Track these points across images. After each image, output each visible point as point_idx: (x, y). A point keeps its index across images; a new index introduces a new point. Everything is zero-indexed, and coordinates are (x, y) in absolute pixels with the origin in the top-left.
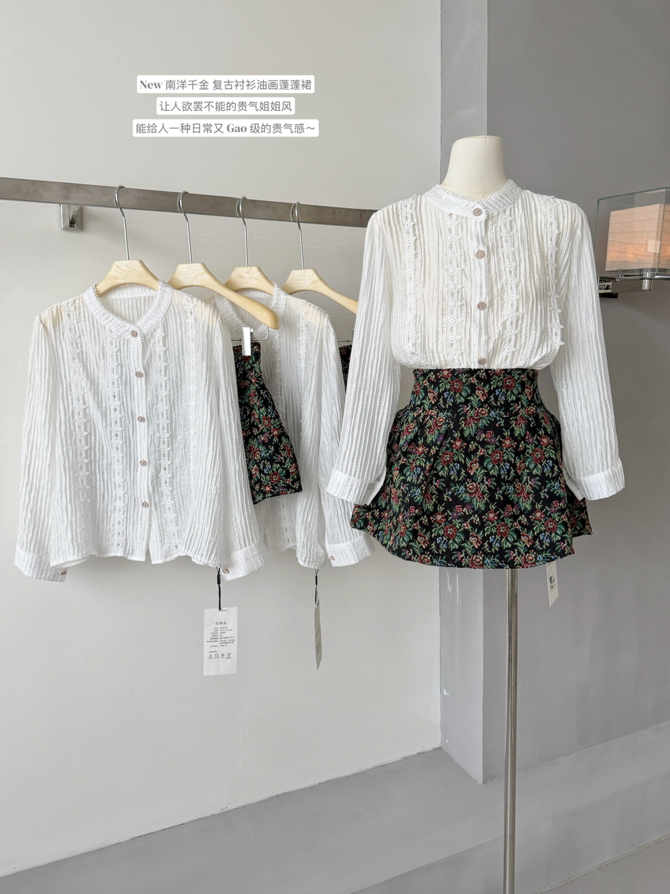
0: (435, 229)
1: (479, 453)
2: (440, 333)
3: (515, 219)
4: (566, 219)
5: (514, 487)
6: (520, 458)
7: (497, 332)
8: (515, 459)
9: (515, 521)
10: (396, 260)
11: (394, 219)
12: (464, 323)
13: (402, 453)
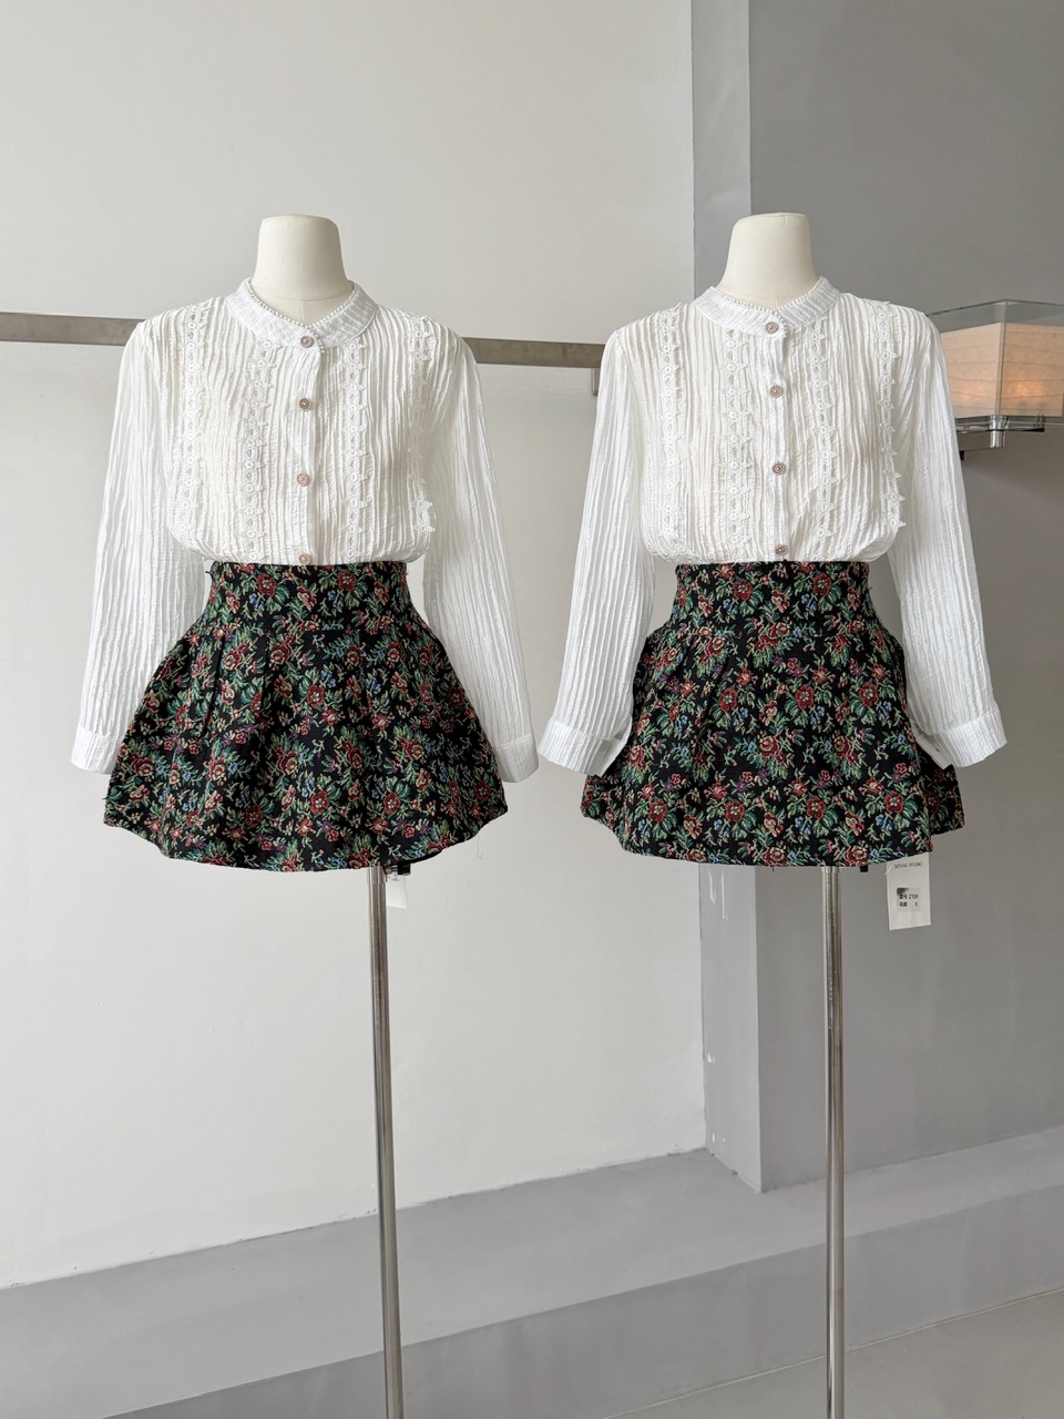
0: (708, 354)
1: (778, 692)
2: (717, 509)
3: (829, 338)
4: (907, 337)
5: (833, 743)
6: (841, 699)
7: (801, 508)
8: (832, 700)
9: (836, 794)
10: (647, 400)
11: (646, 340)
12: (752, 494)
13: (657, 691)
